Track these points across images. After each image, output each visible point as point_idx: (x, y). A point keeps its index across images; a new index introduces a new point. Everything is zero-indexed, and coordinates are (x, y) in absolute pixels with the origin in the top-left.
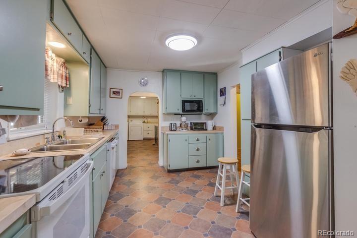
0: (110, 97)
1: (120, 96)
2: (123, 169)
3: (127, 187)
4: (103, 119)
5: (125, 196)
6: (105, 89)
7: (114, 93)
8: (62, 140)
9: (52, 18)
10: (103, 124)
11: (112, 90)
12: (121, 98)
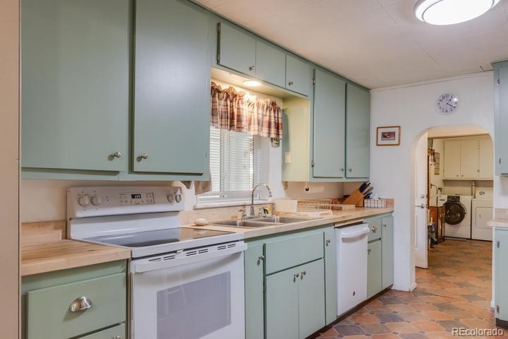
0: (378, 145)
1: (396, 142)
2: (401, 291)
3: (378, 321)
4: (364, 187)
5: (363, 333)
6: (368, 131)
7: (384, 136)
8: (268, 215)
9: (218, 61)
10: (363, 196)
11: (381, 131)
12: (398, 145)
